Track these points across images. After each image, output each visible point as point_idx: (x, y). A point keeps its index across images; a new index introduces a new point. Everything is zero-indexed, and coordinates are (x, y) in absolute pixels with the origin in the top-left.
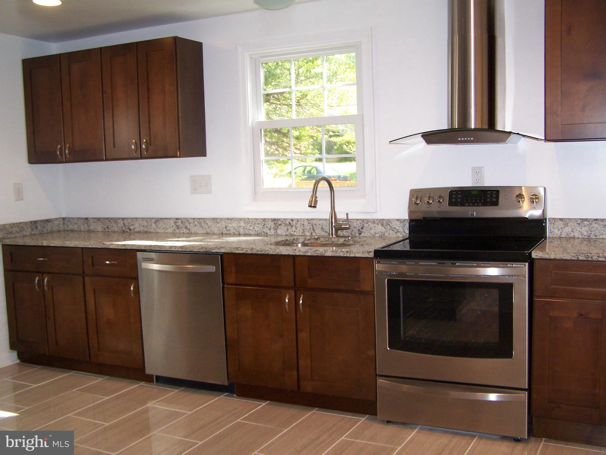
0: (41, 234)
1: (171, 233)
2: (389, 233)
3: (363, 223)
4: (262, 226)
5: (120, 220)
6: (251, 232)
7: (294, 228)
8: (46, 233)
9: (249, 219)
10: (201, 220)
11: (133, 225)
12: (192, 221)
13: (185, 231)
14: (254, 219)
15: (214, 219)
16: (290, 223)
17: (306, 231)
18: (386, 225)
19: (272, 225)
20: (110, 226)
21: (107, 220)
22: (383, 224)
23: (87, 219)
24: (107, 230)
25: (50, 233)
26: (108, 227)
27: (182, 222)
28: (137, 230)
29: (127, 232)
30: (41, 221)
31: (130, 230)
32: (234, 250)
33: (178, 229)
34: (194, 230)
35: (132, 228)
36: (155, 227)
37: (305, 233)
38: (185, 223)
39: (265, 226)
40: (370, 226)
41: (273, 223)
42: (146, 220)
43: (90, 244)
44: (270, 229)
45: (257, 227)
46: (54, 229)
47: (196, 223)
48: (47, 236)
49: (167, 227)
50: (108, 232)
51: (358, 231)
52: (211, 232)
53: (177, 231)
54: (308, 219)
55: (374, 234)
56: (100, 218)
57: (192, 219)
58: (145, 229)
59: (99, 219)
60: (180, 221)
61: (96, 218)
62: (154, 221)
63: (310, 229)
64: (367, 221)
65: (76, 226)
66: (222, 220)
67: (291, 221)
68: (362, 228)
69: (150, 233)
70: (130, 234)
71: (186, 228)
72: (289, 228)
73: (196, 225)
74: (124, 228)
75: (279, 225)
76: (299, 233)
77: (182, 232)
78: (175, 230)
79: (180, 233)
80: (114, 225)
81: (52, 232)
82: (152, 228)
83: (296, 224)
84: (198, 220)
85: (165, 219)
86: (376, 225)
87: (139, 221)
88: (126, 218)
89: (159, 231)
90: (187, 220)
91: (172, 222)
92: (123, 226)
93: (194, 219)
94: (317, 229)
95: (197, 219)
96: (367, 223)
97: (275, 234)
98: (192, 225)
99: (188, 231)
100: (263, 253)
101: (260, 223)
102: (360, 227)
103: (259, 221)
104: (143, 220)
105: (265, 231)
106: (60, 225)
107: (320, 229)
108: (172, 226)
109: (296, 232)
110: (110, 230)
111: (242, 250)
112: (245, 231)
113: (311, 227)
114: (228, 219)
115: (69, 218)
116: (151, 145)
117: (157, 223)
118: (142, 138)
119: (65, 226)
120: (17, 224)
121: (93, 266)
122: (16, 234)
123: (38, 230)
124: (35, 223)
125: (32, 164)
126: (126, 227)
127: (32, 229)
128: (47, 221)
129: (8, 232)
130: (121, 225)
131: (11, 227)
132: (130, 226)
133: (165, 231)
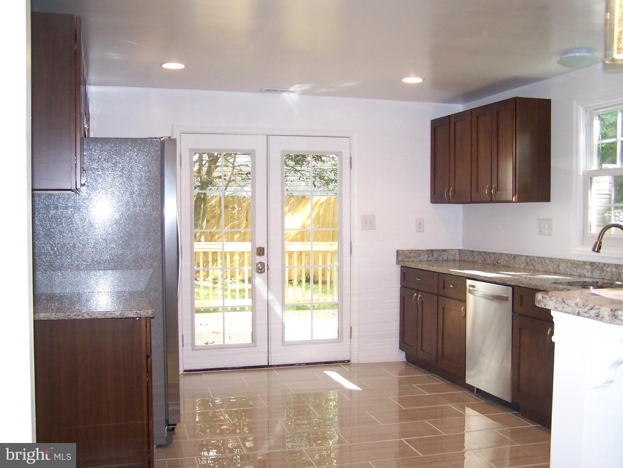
0: (437, 261)
1: (523, 269)
4: (582, 268)
5: (493, 254)
8: (441, 261)
9: (574, 261)
10: (543, 259)
11: (500, 259)
12: (536, 259)
13: (532, 268)
14: (579, 261)
15: (551, 258)
17: (614, 276)
19: (589, 267)
21: (484, 253)
23: (473, 251)
24: (484, 262)
25: (445, 260)
26: (485, 260)
27: (530, 260)
28: (502, 264)
29: (496, 265)
30: (438, 250)
31: (498, 263)
33: (527, 265)
34: (537, 267)
35: (499, 261)
36: (513, 262)
38: (532, 260)
39: (584, 268)
42: (508, 256)
44: (588, 272)
45: (579, 269)
46: (450, 258)
47: (539, 261)
48: (443, 264)
49: (520, 263)
50: (485, 264)
52: (548, 271)
53: (527, 268)
54: (615, 265)
57: (537, 257)
58: (507, 264)
59: (480, 253)
60: (529, 258)
61: (478, 252)
62: (512, 257)
63: (617, 274)
65: (466, 257)
66: (556, 260)
67: (603, 266)
69: (510, 267)
70: (498, 267)
71: (532, 265)
72: (601, 272)
73: (539, 263)
74: (494, 262)
75: (595, 269)
76: (609, 277)
77: (530, 268)
78: (525, 267)
79: (528, 269)
80: (489, 258)
81: (447, 260)
83: (607, 269)
84: (540, 259)
85: (520, 256)
87: (504, 257)
88: (496, 253)
89: (516, 266)
90: (534, 258)
91: (524, 259)
92: (494, 260)
94: (622, 274)
95: (540, 257)
97: (592, 277)
98: (536, 263)
99: (533, 268)
100: (536, 288)
103: (580, 263)
104: (506, 256)
105: (583, 273)
106: (456, 255)
108: (524, 261)
109: (606, 277)
110: (486, 263)
111: (524, 284)
113: (618, 272)
114: (560, 259)
115: (463, 250)
116: (498, 191)
117: (515, 259)
118: (492, 184)
119: (461, 257)
120: (415, 250)
121: (444, 288)
122: (414, 258)
123: (434, 257)
124: (432, 252)
125: (433, 203)
126: (496, 261)
127: (428, 256)
128: (444, 251)
129: (406, 257)
130: (493, 258)
131: (410, 253)
132: (498, 260)
133: (519, 266)
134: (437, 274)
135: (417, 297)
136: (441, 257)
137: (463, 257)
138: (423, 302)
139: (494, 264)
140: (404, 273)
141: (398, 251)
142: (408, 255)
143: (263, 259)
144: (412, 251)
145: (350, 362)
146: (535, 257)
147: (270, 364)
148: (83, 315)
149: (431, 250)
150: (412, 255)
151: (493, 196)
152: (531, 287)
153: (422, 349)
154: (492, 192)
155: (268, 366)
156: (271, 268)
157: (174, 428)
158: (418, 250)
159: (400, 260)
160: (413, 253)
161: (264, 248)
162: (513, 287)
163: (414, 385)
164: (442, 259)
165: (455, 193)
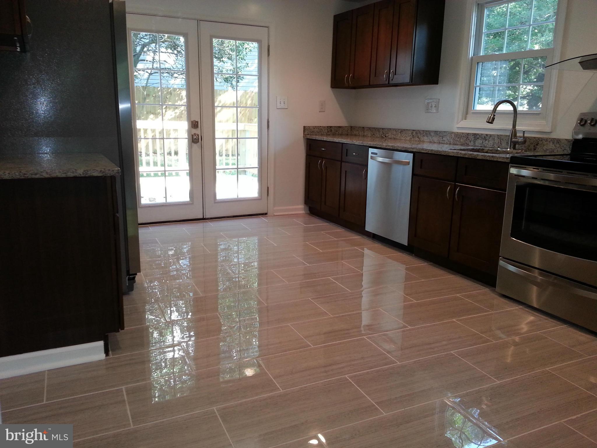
1: (409, 140)
2: (558, 150)
3: (538, 140)
4: (466, 139)
5: (381, 129)
6: (458, 143)
7: (487, 142)
9: (458, 133)
12: (422, 132)
14: (461, 133)
15: (435, 131)
16: (485, 137)
17: (495, 144)
18: (557, 143)
19: (472, 138)
20: (375, 133)
21: (374, 129)
22: (554, 143)
23: (363, 128)
26: (374, 134)
27: (416, 133)
28: (390, 137)
29: (384, 138)
30: (335, 127)
31: (386, 137)
32: (421, 150)
33: (413, 138)
34: (422, 139)
36: (400, 135)
37: (494, 146)
38: (418, 133)
39: (468, 138)
40: (544, 143)
41: (473, 136)
42: (396, 130)
43: (346, 141)
44: (470, 142)
45: (462, 139)
46: (344, 133)
47: (424, 134)
49: (407, 136)
50: (374, 137)
51: (533, 147)
52: (432, 141)
54: (498, 135)
55: (546, 150)
56: (370, 128)
58: (395, 137)
60: (415, 132)
62: (400, 131)
63: (499, 142)
64: (542, 139)
65: (358, 132)
66: (440, 133)
67: (486, 136)
68: (537, 145)
69: (397, 139)
70: (386, 140)
72: (484, 141)
73: (424, 136)
75: (477, 138)
76: (490, 146)
77: (415, 140)
78: (411, 139)
80: (378, 133)
81: (342, 134)
82: (398, 136)
83: (489, 138)
84: (426, 132)
85: (406, 130)
86: (548, 143)
87: (391, 131)
88: (384, 128)
89: (402, 138)
90: (420, 132)
91: (410, 132)
93: (424, 131)
94: (503, 143)
96: (541, 141)
97: (474, 145)
98: (422, 135)
99: (419, 140)
101: (464, 136)
102: (536, 144)
103: (464, 134)
104: (394, 130)
105: (467, 142)
106: (348, 131)
107: (506, 143)
108: (410, 135)
109: (488, 145)
111: (426, 150)
112: (454, 142)
113: (499, 141)
114: (444, 132)
115: (354, 127)
116: (395, 75)
117: (402, 133)
118: (391, 69)
119: (352, 132)
120: (318, 127)
121: (347, 156)
122: (317, 133)
123: (332, 132)
124: (331, 128)
125: (332, 88)
126: (384, 135)
127: (328, 131)
128: (340, 127)
129: (311, 131)
130: (381, 133)
131: (314, 128)
132: (387, 134)
133: (405, 139)
134: (341, 144)
135: (321, 162)
136: (338, 132)
137: (354, 132)
138: (326, 167)
139: (382, 137)
140: (310, 145)
141: (304, 127)
142: (312, 130)
143: (197, 131)
144: (316, 127)
145: (267, 214)
146: (421, 130)
147: (204, 217)
148: (41, 174)
149: (330, 126)
150: (316, 130)
151: (390, 79)
152: (433, 153)
153: (325, 204)
154: (390, 76)
155: (203, 219)
156: (204, 139)
157: (135, 277)
158: (321, 126)
159: (306, 134)
160: (316, 128)
161: (197, 122)
162: (414, 153)
163: (322, 232)
164: (338, 134)
165: (354, 78)
